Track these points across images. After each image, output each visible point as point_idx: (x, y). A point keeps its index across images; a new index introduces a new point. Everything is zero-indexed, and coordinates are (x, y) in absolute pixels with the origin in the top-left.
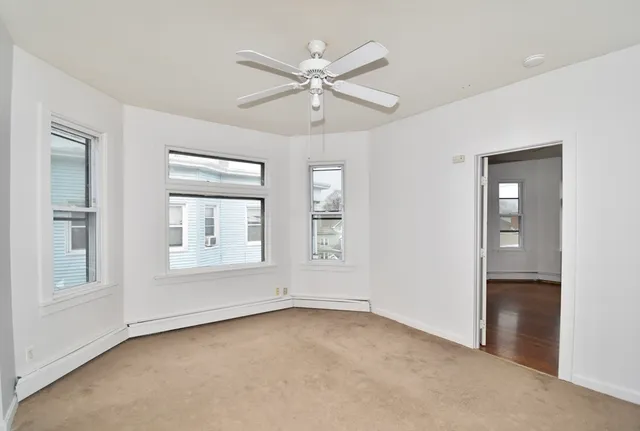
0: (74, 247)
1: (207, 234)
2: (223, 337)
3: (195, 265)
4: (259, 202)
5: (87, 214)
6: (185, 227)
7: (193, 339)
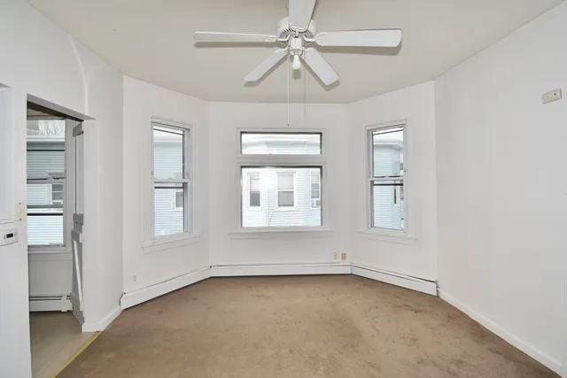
0: (177, 206)
1: (312, 197)
2: (272, 291)
3: (264, 225)
4: (319, 169)
5: (184, 184)
6: (294, 190)
7: (250, 287)
